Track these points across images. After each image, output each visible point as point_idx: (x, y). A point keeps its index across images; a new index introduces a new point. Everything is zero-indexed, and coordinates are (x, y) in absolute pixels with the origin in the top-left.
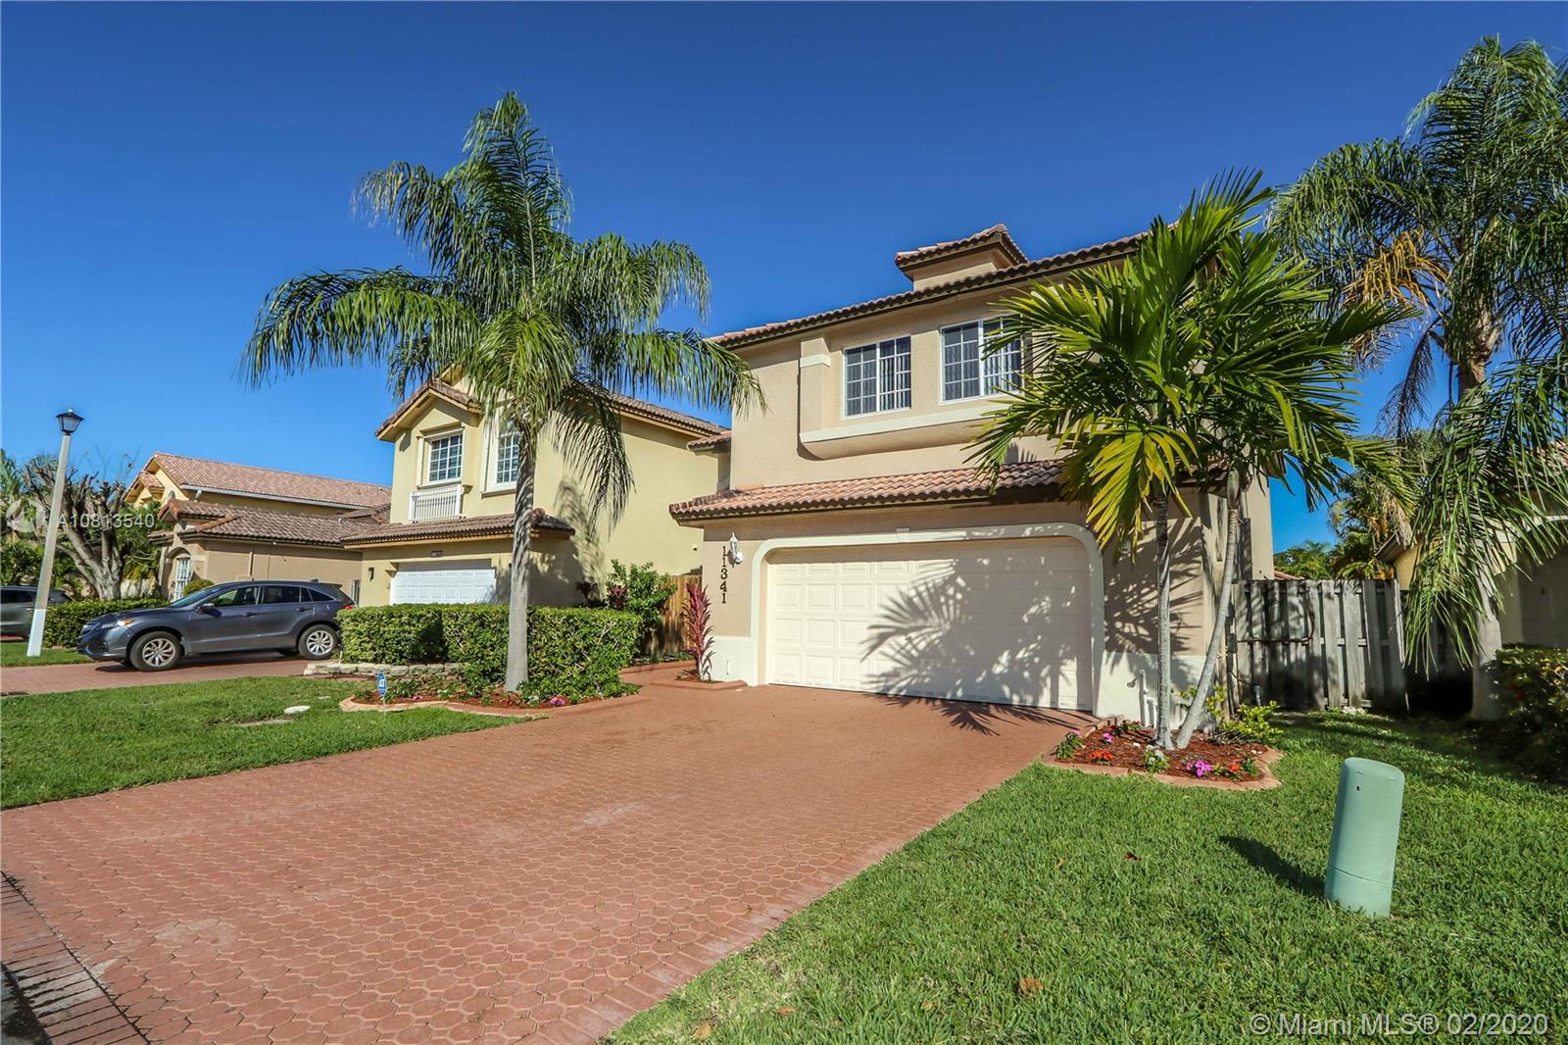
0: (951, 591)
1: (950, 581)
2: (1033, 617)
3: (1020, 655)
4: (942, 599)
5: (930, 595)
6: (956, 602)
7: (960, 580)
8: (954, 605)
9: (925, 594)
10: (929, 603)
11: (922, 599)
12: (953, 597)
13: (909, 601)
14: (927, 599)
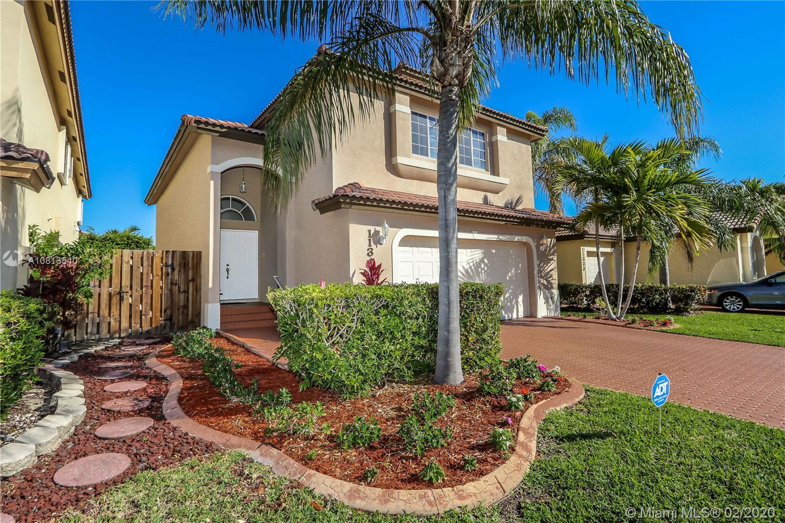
0: (482, 266)
1: (482, 261)
2: (510, 277)
3: (506, 296)
4: (480, 270)
5: (475, 267)
6: (485, 271)
7: (485, 260)
8: (484, 272)
9: (473, 267)
10: (475, 272)
11: (471, 270)
12: (484, 269)
13: (467, 271)
14: (474, 270)
